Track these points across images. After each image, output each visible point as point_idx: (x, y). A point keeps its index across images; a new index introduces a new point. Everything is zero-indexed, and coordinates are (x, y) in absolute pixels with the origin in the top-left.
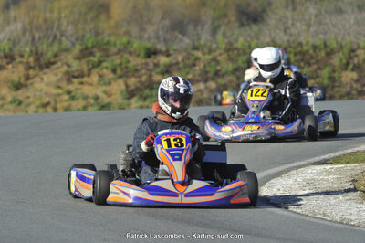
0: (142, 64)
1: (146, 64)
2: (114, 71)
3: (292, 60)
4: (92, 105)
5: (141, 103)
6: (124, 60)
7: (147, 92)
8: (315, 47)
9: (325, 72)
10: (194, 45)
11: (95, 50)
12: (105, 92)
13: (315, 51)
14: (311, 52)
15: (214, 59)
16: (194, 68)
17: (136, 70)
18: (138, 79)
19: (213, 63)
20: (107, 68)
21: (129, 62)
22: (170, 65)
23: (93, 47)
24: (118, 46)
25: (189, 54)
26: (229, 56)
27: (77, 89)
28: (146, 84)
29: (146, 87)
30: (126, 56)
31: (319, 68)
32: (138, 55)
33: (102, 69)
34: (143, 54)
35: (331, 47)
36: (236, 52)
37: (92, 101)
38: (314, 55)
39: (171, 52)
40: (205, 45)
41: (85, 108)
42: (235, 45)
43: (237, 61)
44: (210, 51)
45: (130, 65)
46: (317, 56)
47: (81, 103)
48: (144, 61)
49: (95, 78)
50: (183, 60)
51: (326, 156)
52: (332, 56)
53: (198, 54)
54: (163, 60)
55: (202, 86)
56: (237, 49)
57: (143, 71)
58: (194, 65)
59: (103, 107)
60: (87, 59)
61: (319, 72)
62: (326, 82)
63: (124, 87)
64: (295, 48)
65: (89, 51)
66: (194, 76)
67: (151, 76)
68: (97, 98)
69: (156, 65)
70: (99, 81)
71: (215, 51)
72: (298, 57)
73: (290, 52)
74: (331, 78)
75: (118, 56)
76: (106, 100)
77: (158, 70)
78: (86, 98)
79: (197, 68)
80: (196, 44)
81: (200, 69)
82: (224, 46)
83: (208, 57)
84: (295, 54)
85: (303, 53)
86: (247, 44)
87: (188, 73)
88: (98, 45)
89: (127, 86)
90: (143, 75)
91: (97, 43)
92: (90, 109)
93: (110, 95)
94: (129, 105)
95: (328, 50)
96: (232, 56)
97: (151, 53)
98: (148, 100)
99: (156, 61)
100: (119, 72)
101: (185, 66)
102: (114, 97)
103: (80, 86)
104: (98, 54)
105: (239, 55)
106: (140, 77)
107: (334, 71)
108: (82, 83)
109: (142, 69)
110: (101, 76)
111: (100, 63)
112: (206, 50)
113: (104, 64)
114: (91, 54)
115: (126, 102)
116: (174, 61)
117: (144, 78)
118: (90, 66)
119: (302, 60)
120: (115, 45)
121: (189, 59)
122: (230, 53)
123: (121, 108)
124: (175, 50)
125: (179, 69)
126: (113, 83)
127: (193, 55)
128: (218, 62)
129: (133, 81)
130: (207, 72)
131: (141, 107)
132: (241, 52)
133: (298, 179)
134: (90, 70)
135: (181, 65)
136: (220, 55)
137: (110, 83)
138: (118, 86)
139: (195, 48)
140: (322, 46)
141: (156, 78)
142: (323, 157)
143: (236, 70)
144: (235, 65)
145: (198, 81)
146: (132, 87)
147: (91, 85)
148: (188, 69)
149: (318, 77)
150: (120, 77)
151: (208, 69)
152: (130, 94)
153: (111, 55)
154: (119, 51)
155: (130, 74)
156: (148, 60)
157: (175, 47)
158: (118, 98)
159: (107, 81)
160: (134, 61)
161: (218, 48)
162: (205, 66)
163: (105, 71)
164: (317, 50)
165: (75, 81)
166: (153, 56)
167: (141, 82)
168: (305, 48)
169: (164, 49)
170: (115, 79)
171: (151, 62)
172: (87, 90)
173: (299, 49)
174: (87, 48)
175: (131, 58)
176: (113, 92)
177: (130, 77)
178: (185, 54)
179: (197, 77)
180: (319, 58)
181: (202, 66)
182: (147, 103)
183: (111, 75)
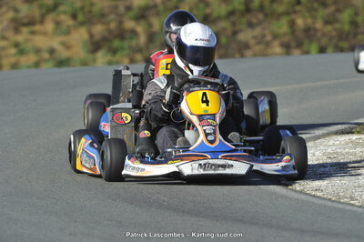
0: (110, 7)
1: (115, 7)
2: (74, 16)
4: (46, 61)
5: (109, 57)
6: (87, 3)
7: (116, 43)
9: (346, 16)
12: (63, 44)
17: (103, 15)
18: (105, 27)
19: (201, 6)
20: (65, 13)
21: (93, 5)
22: (147, 8)
27: (27, 40)
28: (116, 33)
31: (338, 10)
33: (58, 14)
37: (46, 55)
41: (37, 65)
43: (232, 2)
45: (95, 9)
47: (32, 58)
48: (112, 3)
49: (49, 26)
50: (163, 2)
57: (112, 17)
59: (61, 63)
61: (338, 15)
62: (346, 27)
63: (86, 36)
67: (121, 23)
68: (52, 51)
69: (129, 8)
70: (55, 29)
74: (353, 23)
76: (64, 54)
77: (131, 14)
78: (38, 51)
89: (91, 36)
92: (44, 66)
93: (67, 46)
94: (94, 60)
98: (119, 54)
99: (127, 3)
100: (80, 17)
103: (30, 37)
106: (108, 23)
107: (357, 14)
108: (33, 33)
109: (110, 13)
110: (58, 23)
111: (56, 6)
113: (62, 8)
115: (90, 57)
116: (151, 3)
117: (113, 26)
118: (44, 11)
123: (84, 63)
125: (158, 14)
126: (73, 32)
128: (207, 4)
129: (99, 29)
131: (110, 63)
133: (317, 153)
134: (43, 16)
135: (161, 8)
137: (68, 32)
138: (80, 36)
141: (129, 24)
143: (231, 13)
144: (230, 8)
146: (98, 37)
147: (45, 34)
149: (336, 21)
150: (82, 24)
151: (195, 12)
152: (95, 46)
155: (95, 20)
156: (118, 3)
158: (79, 52)
159: (65, 29)
160: (101, 4)
162: (191, 9)
163: (62, 17)
165: (25, 30)
167: (110, 31)
170: (76, 27)
171: (121, 5)
172: (40, 41)
176: (73, 43)
177: (95, 23)
182: (118, 57)
183: (70, 22)
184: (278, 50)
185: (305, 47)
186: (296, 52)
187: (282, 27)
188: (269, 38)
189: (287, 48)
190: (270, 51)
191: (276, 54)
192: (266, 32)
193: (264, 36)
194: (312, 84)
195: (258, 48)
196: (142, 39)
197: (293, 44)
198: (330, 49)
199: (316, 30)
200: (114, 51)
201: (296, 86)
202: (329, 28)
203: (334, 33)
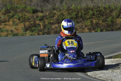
0: (31, 16)
1: (33, 16)
2: (19, 19)
3: (95, 14)
4: (10, 34)
5: (31, 33)
6: (23, 15)
7: (33, 28)
8: (105, 8)
9: (109, 19)
10: (53, 7)
11: (11, 10)
12: (15, 29)
13: (105, 10)
14: (103, 10)
15: (62, 14)
16: (53, 18)
17: (29, 19)
18: (30, 23)
19: (61, 16)
20: (16, 18)
21: (25, 15)
22: (43, 17)
23: (10, 9)
24: (21, 9)
25: (51, 12)
26: (68, 12)
28: (33, 25)
29: (33, 26)
30: (24, 13)
31: (107, 17)
32: (29, 13)
33: (14, 19)
34: (31, 12)
35: (112, 8)
36: (71, 11)
37: (10, 32)
38: (105, 12)
39: (43, 11)
40: (58, 8)
41: (7, 36)
42: (71, 8)
43: (72, 14)
44: (60, 10)
45: (26, 17)
46: (106, 12)
47: (5, 33)
48: (32, 15)
49: (11, 23)
50: (49, 14)
51: (112, 55)
52: (113, 12)
53: (55, 12)
54: (40, 14)
55: (57, 25)
56: (72, 9)
57: (32, 19)
58: (53, 16)
59: (15, 35)
60: (8, 14)
61: (107, 19)
62: (110, 23)
63: (23, 26)
64: (96, 9)
65: (9, 11)
66: (54, 21)
67: (35, 21)
68: (12, 31)
69: (37, 17)
70: (13, 24)
71: (62, 10)
72: (98, 13)
73: (94, 10)
74: (112, 22)
75: (21, 13)
76: (16, 32)
77: (38, 19)
78: (7, 31)
79: (55, 18)
80: (54, 7)
81: (56, 18)
82: (66, 8)
83: (59, 13)
84: (97, 11)
85: (100, 11)
86: (76, 7)
87: (51, 20)
88: (12, 8)
89: (25, 26)
90: (32, 21)
91: (12, 7)
92: (9, 36)
93: (17, 30)
94: (26, 34)
95: (111, 9)
96: (70, 12)
97: (35, 11)
98: (34, 32)
99: (37, 15)
100: (21, 20)
101: (50, 17)
102: (19, 30)
103: (5, 26)
104: (12, 12)
105: (72, 12)
106: (31, 22)
107: (113, 19)
109: (31, 18)
110: (14, 22)
111: (13, 16)
112: (58, 10)
113: (15, 17)
114: (10, 12)
115: (24, 33)
116: (45, 15)
117: (32, 22)
118: (9, 18)
119: (100, 14)
120: (20, 8)
121: (51, 14)
122: (69, 11)
123: (22, 35)
124: (45, 10)
125: (47, 18)
126: (19, 25)
127: (53, 12)
128: (63, 15)
129: (27, 24)
130: (59, 20)
131: (31, 35)
132: (73, 10)
134: (9, 19)
135: (48, 16)
136: (65, 12)
137: (17, 25)
138: (21, 26)
139: (54, 9)
140: (108, 8)
141: (38, 22)
142: (110, 55)
143: (71, 18)
144: (71, 17)
145: (55, 23)
146: (27, 26)
147: (10, 25)
148: (51, 18)
149: (106, 21)
150: (22, 22)
151: (59, 18)
152: (26, 29)
153: (18, 13)
154: (21, 11)
155: (26, 21)
156: (33, 15)
157: (45, 9)
158: (21, 31)
159: (16, 24)
160: (28, 15)
161: (64, 9)
162: (58, 17)
163: (15, 19)
164: (106, 9)
165: (3, 24)
166: (36, 13)
167: (31, 24)
168: (101, 9)
169: (40, 10)
170: (20, 23)
171: (35, 15)
172: (8, 28)
173: (98, 9)
174: (7, 10)
175: (26, 14)
176: (19, 28)
177: (26, 22)
178: (49, 12)
179: (55, 22)
180: (107, 13)
181: (57, 16)
182: (34, 33)
183: (18, 21)
184: (87, 31)
185: (96, 30)
186: (93, 31)
187: (88, 23)
188: (84, 27)
189: (90, 30)
190: (84, 31)
191: (86, 32)
192: (83, 25)
193: (82, 26)
194: (98, 42)
195: (80, 30)
196: (42, 27)
197: (92, 29)
198: (104, 30)
199: (100, 24)
200: (33, 31)
201: (93, 42)
202: (104, 23)
203: (106, 25)
